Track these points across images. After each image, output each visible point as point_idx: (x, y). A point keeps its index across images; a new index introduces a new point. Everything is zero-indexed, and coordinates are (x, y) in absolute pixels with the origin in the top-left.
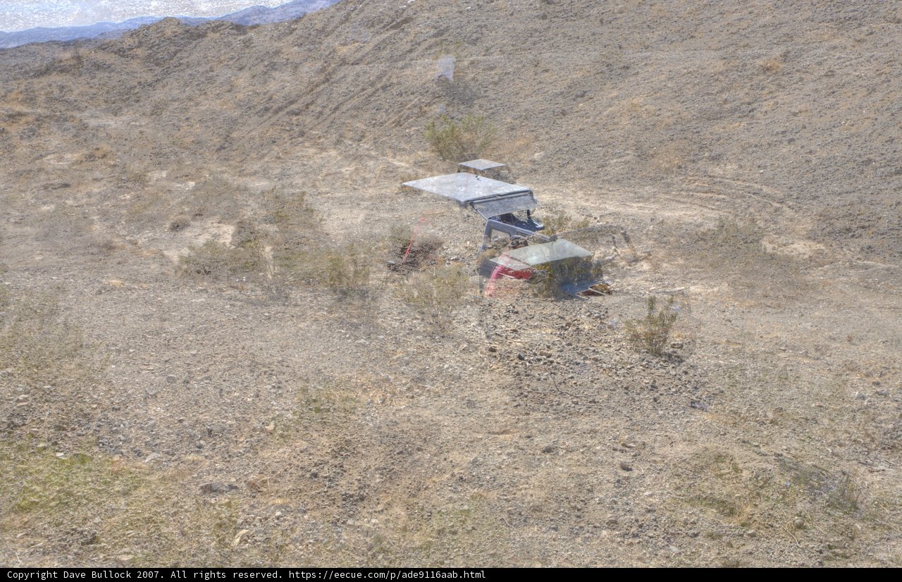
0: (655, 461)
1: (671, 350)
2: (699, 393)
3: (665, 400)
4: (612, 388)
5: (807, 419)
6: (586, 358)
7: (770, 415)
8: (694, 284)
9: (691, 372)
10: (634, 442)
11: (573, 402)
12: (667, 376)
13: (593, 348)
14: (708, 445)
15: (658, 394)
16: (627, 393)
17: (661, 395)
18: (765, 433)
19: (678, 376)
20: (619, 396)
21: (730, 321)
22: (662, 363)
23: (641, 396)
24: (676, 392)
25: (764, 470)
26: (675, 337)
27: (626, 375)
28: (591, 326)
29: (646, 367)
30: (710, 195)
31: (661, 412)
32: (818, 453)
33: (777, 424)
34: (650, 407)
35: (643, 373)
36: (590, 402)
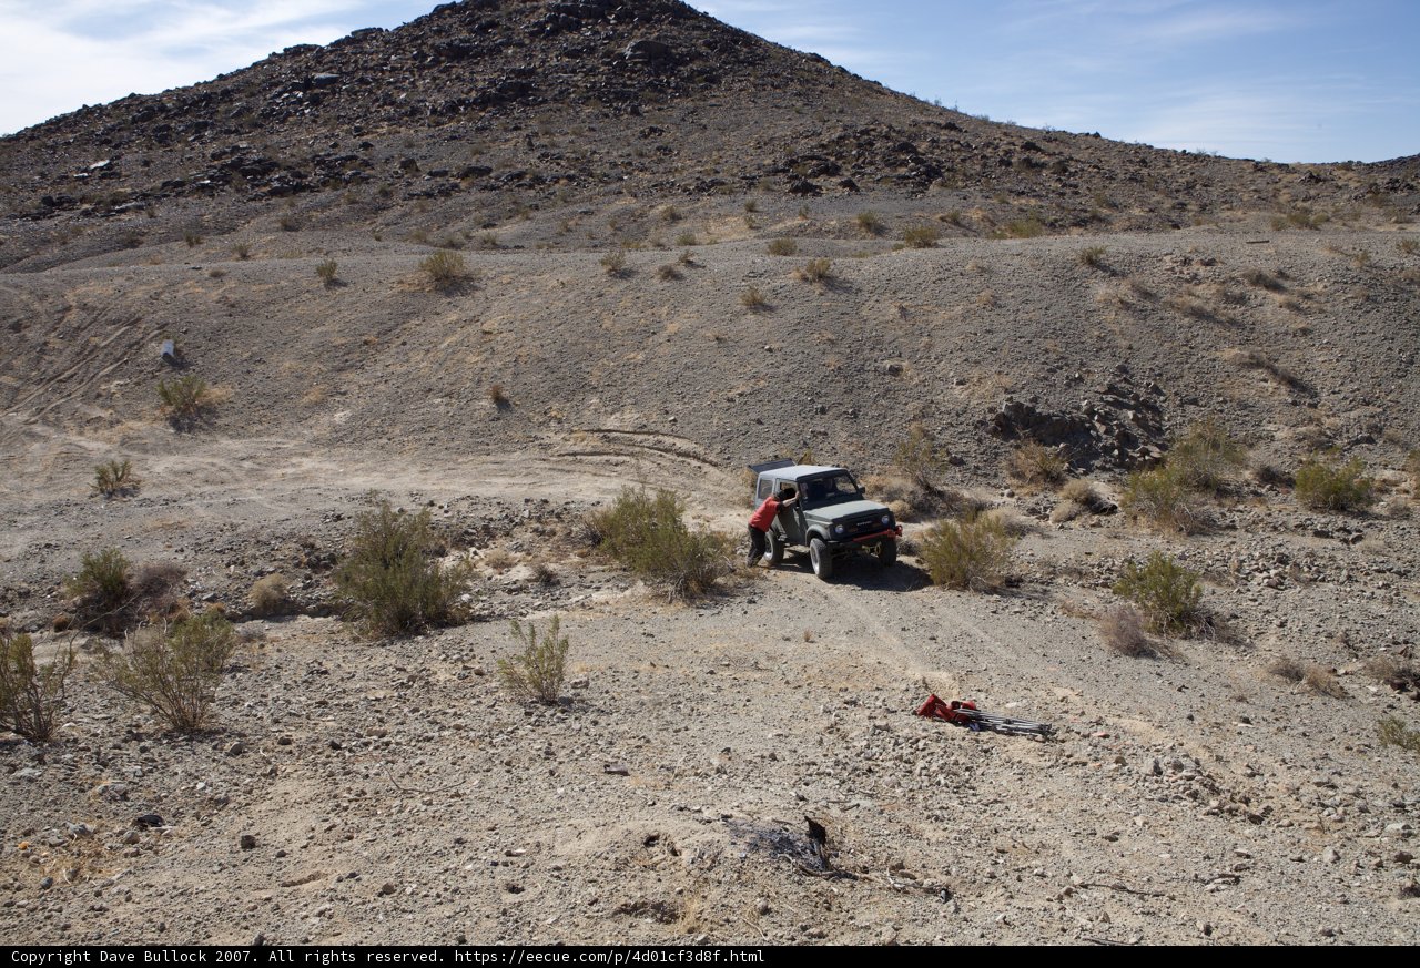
0: (558, 869)
1: (573, 691)
2: (615, 751)
3: (567, 770)
4: (485, 768)
5: (763, 757)
6: (442, 728)
7: (716, 762)
8: (598, 589)
9: (603, 720)
10: (523, 846)
11: (424, 803)
12: (568, 733)
13: (454, 710)
14: (631, 825)
15: (556, 764)
16: (508, 771)
17: (561, 763)
18: (710, 789)
19: (584, 731)
20: (499, 777)
21: (652, 636)
22: (559, 714)
23: (531, 771)
24: (582, 755)
25: (710, 844)
26: (575, 670)
27: (506, 743)
28: (448, 676)
29: (537, 724)
30: (605, 457)
31: (560, 791)
32: (778, 802)
33: (725, 773)
34: (545, 785)
35: (532, 736)
36: (452, 797)
